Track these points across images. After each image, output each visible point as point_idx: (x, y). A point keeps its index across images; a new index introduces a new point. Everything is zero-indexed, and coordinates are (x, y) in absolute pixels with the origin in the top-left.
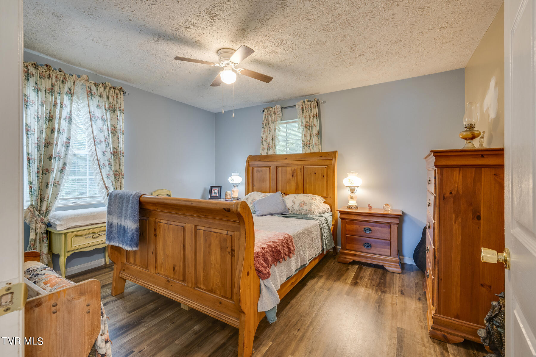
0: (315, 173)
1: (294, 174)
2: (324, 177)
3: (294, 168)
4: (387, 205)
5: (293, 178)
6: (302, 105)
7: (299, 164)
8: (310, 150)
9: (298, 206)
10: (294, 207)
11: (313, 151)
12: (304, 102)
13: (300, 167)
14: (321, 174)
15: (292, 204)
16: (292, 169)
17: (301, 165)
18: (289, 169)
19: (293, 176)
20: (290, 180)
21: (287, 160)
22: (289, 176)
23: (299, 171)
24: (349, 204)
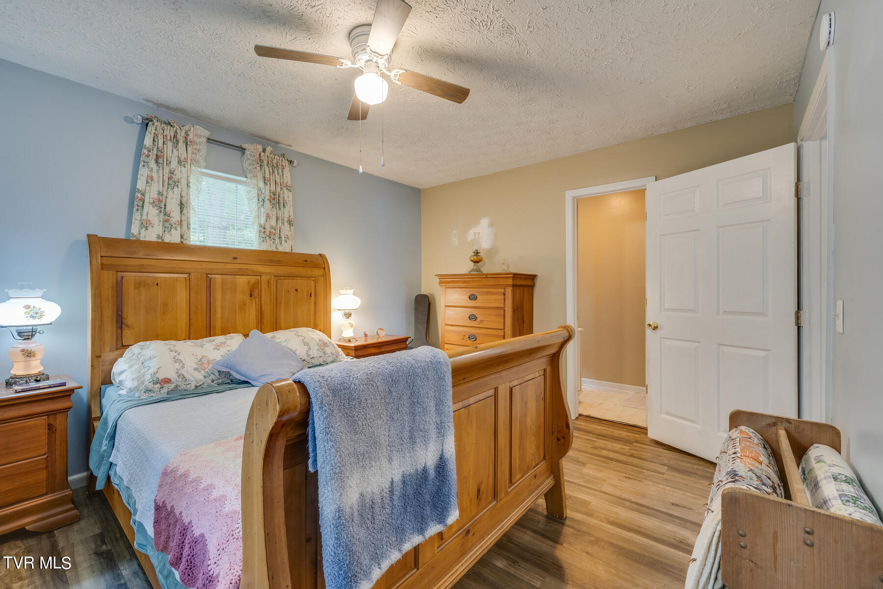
0: (296, 290)
1: (253, 291)
2: (311, 296)
3: (253, 279)
4: (381, 329)
5: (251, 300)
6: (260, 155)
7: (266, 271)
8: (276, 246)
9: (318, 350)
10: (310, 353)
11: (281, 249)
12: (264, 151)
13: (269, 277)
14: (306, 292)
15: (306, 348)
16: (249, 282)
17: (270, 273)
18: (242, 281)
19: (251, 295)
20: (245, 304)
21: (235, 261)
22: (241, 296)
23: (266, 286)
24: (342, 335)
